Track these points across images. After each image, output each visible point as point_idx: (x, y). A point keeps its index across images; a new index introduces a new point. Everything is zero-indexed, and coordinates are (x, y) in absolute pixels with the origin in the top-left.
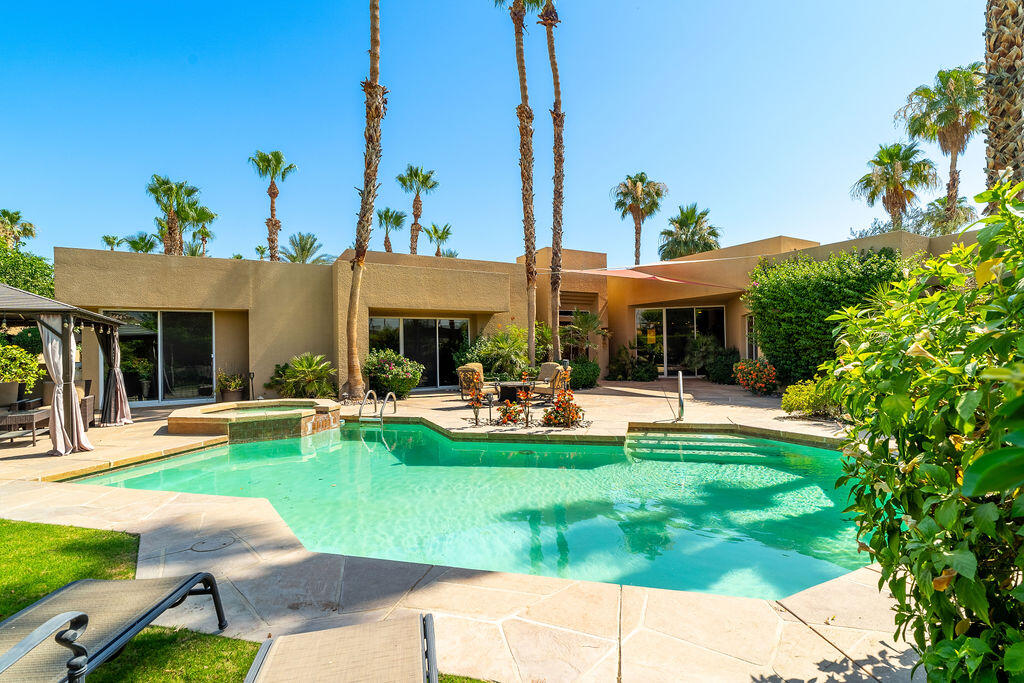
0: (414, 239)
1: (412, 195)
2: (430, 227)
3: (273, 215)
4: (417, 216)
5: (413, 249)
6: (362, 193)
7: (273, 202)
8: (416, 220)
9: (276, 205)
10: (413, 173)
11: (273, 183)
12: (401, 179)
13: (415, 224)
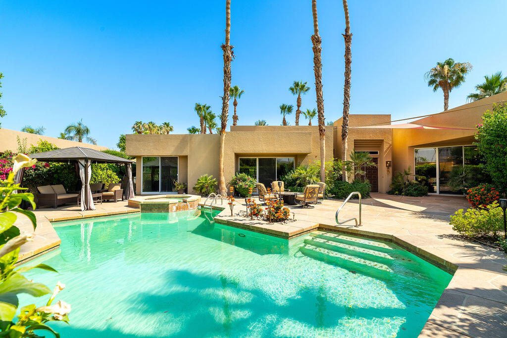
0: (297, 117)
1: (297, 96)
2: (305, 111)
3: (235, 114)
4: (299, 106)
5: (297, 123)
6: (223, 99)
7: (235, 108)
8: (298, 108)
9: (236, 109)
10: (297, 85)
11: (235, 100)
12: (292, 89)
13: (298, 110)
